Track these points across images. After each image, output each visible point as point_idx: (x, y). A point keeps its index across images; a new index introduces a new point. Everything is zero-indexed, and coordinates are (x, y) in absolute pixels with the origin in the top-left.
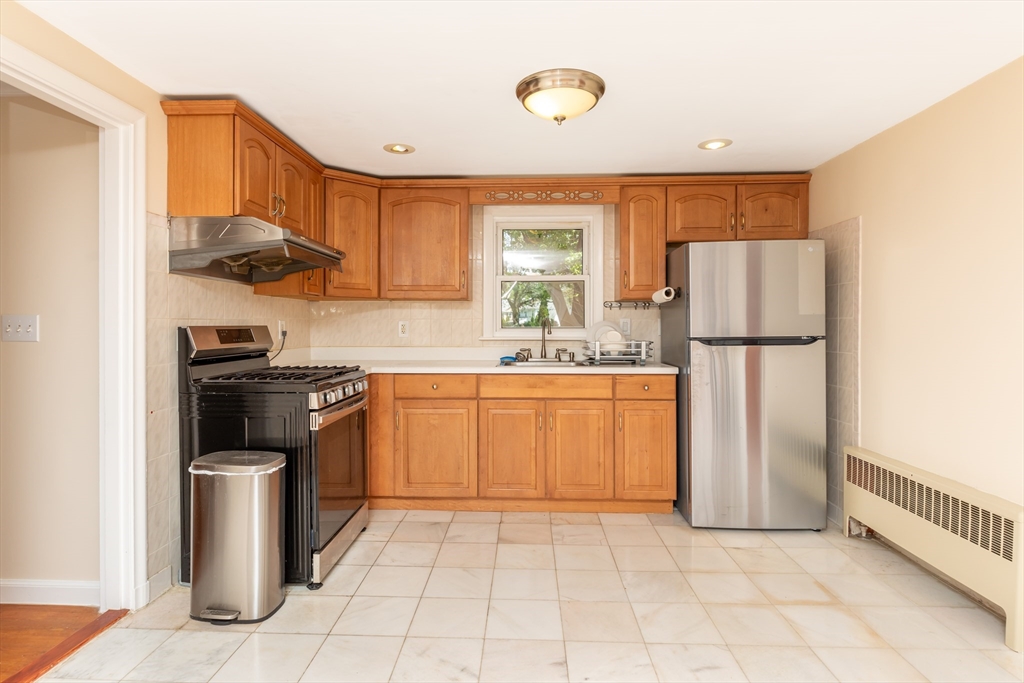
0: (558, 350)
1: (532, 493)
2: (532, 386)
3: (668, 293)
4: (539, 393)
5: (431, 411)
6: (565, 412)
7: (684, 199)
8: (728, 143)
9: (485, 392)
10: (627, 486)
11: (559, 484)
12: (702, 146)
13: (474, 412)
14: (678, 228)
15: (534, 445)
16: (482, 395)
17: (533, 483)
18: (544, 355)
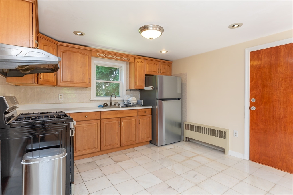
0: (115, 103)
1: (117, 146)
2: (117, 114)
3: (152, 87)
4: (119, 116)
5: (84, 125)
6: (126, 121)
7: (149, 64)
8: (167, 52)
9: (103, 117)
10: (141, 139)
11: (124, 142)
12: (161, 52)
13: (99, 124)
14: (148, 71)
15: (117, 132)
16: (102, 118)
17: (117, 143)
18: (111, 105)
